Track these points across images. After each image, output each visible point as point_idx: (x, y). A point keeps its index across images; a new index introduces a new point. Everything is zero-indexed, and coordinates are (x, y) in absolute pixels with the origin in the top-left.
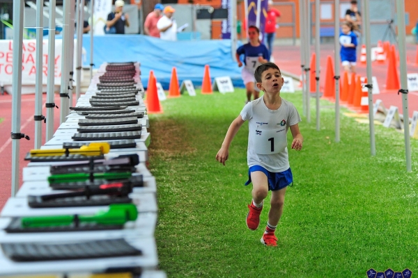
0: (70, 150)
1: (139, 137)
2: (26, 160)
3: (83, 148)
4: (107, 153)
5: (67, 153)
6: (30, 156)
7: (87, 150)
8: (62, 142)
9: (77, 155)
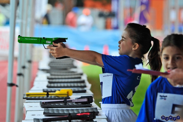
0: (49, 93)
1: (85, 86)
2: (24, 98)
3: (57, 92)
4: (70, 95)
5: (48, 95)
6: (25, 97)
7: (60, 93)
8: (42, 89)
9: (53, 96)
